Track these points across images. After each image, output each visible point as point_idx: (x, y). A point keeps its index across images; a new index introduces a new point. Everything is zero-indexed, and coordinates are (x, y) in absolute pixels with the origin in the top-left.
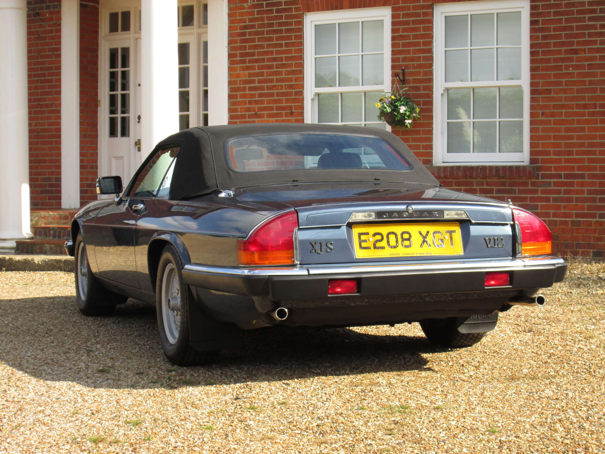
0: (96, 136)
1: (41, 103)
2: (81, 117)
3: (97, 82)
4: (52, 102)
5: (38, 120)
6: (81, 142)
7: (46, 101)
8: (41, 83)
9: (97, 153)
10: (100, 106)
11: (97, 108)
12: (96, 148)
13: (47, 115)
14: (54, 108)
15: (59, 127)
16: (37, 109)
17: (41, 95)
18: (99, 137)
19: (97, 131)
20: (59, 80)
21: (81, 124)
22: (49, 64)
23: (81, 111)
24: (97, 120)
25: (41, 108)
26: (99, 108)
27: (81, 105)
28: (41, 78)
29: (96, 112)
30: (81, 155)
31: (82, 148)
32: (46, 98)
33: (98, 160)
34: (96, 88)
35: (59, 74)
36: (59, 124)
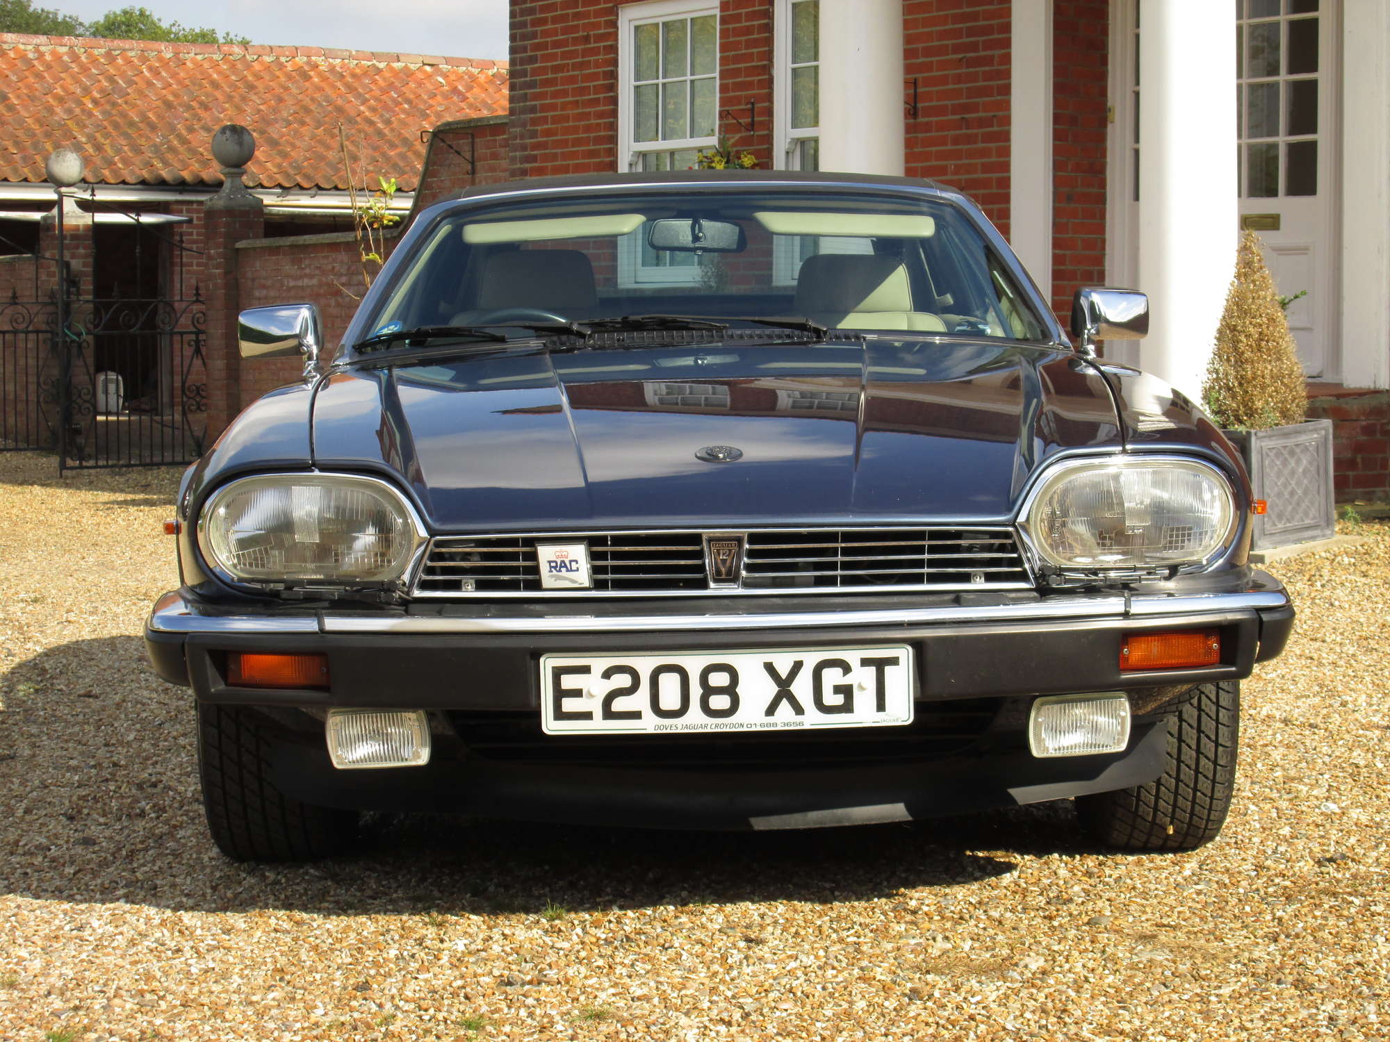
0: (1101, 199)
1: (966, 116)
2: (1057, 151)
3: (1104, 61)
4: (993, 114)
5: (960, 158)
6: (1057, 213)
7: (977, 111)
8: (968, 67)
9: (1104, 241)
10: (1112, 122)
11: (1105, 126)
12: (1101, 229)
13: (980, 145)
14: (995, 129)
15: (1005, 175)
16: (958, 132)
17: (968, 98)
18: (1108, 202)
19: (1102, 184)
20: (1007, 59)
21: (1058, 166)
22: (985, 19)
23: (1058, 136)
24: (1104, 155)
25: (967, 128)
26: (1109, 127)
27: (1057, 119)
28: (968, 55)
29: (1101, 138)
30: (1057, 244)
31: (1057, 227)
32: (977, 104)
33: (1107, 257)
34: (1102, 77)
35: (1007, 43)
36: (1006, 167)
